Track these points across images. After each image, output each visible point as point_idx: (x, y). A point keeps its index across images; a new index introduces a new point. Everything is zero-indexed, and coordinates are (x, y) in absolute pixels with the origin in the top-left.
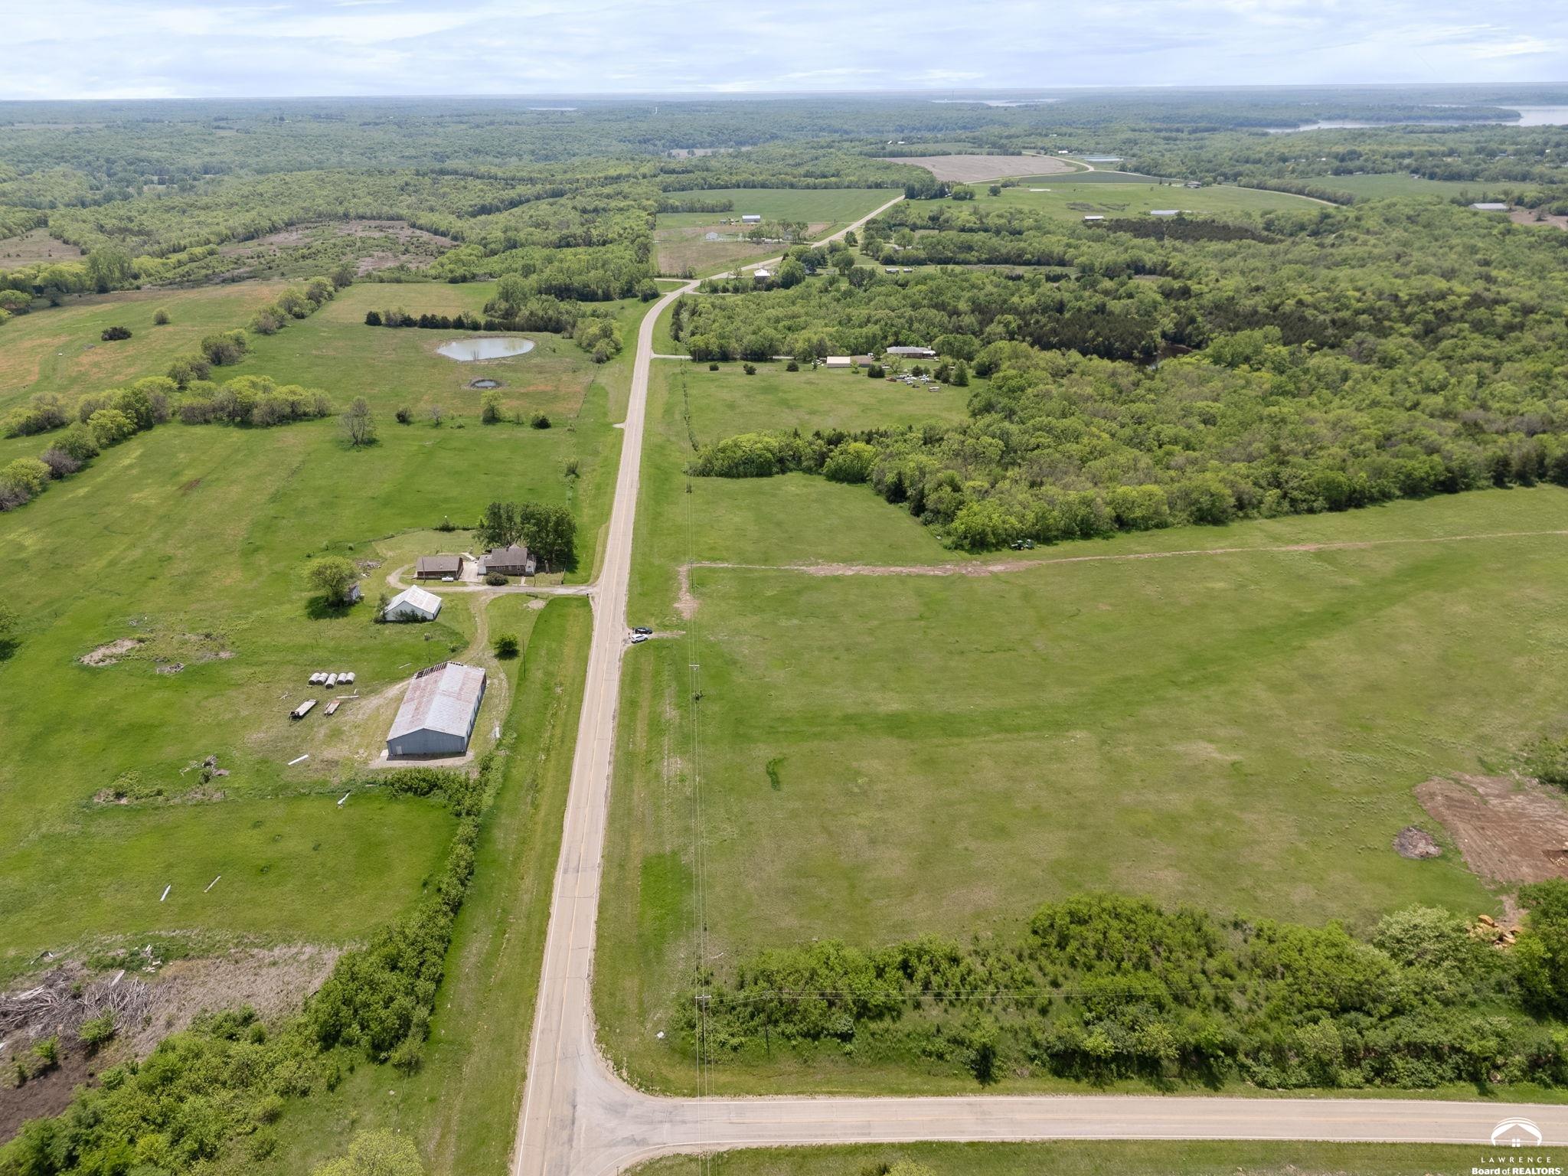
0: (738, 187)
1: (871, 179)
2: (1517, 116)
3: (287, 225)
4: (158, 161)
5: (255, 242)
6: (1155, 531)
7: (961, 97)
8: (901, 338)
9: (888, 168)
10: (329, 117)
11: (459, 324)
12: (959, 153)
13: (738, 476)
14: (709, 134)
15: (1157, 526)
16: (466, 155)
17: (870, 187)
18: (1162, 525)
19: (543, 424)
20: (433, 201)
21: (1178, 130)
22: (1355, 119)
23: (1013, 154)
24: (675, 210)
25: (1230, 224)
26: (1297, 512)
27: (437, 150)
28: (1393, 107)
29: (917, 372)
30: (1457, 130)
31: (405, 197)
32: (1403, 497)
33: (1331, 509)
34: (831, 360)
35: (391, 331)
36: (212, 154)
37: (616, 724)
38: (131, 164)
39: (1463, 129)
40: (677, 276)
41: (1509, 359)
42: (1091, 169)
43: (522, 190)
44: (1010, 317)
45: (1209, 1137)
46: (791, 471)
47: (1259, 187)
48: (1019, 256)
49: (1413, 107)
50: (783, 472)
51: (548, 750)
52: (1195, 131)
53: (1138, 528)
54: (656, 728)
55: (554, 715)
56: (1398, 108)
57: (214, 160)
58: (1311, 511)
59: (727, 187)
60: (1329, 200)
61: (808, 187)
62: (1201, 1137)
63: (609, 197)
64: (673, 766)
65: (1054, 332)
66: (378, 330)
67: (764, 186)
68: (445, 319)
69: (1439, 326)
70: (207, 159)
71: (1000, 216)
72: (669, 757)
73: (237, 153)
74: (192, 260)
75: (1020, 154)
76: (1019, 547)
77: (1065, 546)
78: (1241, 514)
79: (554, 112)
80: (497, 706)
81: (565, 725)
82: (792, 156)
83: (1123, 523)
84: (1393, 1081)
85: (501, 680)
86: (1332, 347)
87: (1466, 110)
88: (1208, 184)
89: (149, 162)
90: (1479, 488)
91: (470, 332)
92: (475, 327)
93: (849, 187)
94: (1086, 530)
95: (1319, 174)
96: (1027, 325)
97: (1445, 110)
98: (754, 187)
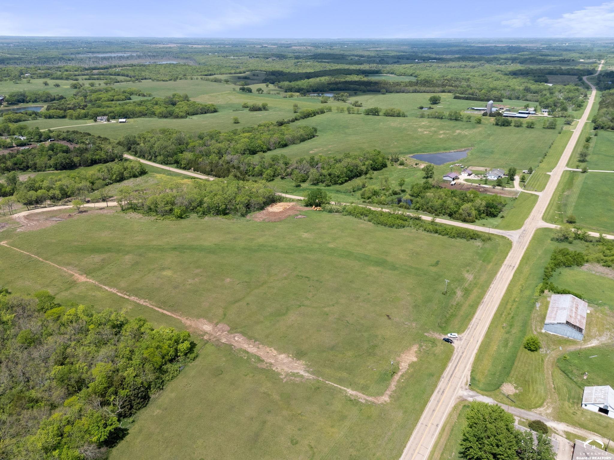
37: (483, 300)
51: (514, 301)
54: (467, 292)
55: (509, 314)
64: (469, 277)
72: (469, 280)
80: (538, 316)
81: (505, 308)
85: (536, 330)
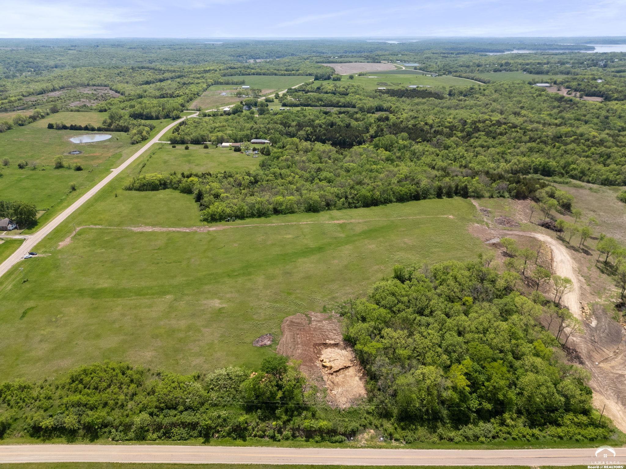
0: (254, 74)
1: (309, 72)
2: (593, 48)
3: (61, 88)
4: (37, 63)
5: (41, 95)
6: (289, 215)
7: (379, 40)
8: (258, 136)
9: (320, 67)
10: (118, 46)
11: (86, 128)
12: (356, 62)
13: (143, 190)
14: (266, 53)
15: (290, 213)
16: (161, 61)
17: (307, 75)
18: (293, 212)
19: (79, 169)
20: (129, 79)
21: (452, 53)
22: (528, 49)
23: (377, 62)
24: (221, 83)
25: (433, 91)
26: (351, 208)
27: (151, 59)
28: (545, 44)
29: (254, 150)
30: (561, 54)
31: (119, 77)
32: (396, 202)
33: (364, 207)
34: (224, 144)
35: (57, 131)
36: (60, 60)
38: (26, 64)
39: (563, 54)
40: (194, 110)
41: (493, 147)
42: (404, 68)
43: (167, 75)
44: (308, 128)
45: (68, 461)
46: (168, 188)
47: (460, 77)
48: (338, 104)
49: (552, 45)
50: (164, 189)
52: (458, 54)
53: (282, 214)
56: (547, 45)
57: (60, 62)
58: (356, 207)
59: (249, 75)
60: (482, 82)
61: (282, 75)
62: (65, 461)
63: (198, 78)
65: (325, 135)
66: (51, 130)
67: (264, 74)
68: (80, 126)
69: (473, 133)
70: (57, 62)
71: (344, 87)
73: (70, 59)
74: (9, 102)
75: (380, 62)
76: (228, 221)
77: (248, 220)
78: (327, 208)
79: (210, 44)
82: (288, 62)
83: (276, 212)
84: (170, 438)
86: (428, 141)
87: (573, 46)
88: (441, 75)
89: (33, 63)
90: (430, 198)
91: (91, 132)
92: (93, 129)
93: (298, 75)
94: (261, 214)
95: (488, 72)
96: (315, 131)
97: (565, 46)
98: (260, 75)
